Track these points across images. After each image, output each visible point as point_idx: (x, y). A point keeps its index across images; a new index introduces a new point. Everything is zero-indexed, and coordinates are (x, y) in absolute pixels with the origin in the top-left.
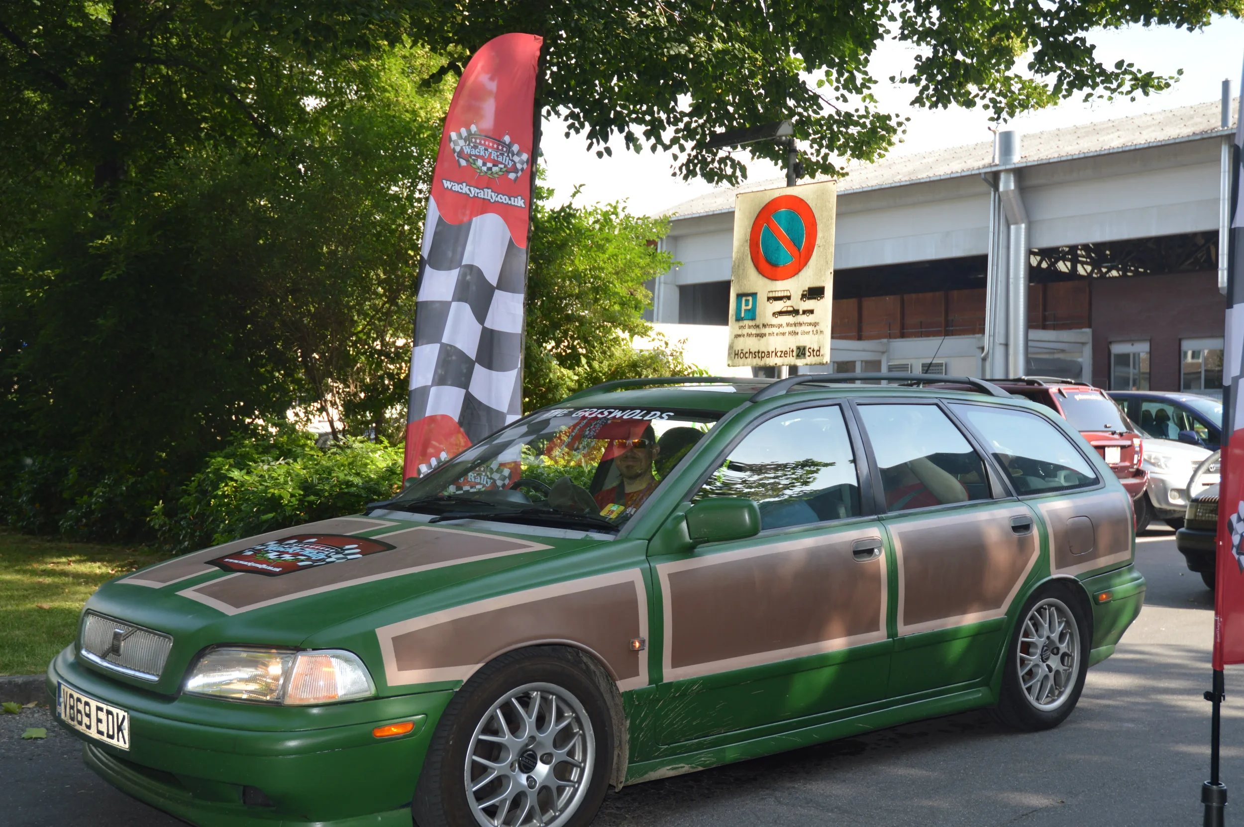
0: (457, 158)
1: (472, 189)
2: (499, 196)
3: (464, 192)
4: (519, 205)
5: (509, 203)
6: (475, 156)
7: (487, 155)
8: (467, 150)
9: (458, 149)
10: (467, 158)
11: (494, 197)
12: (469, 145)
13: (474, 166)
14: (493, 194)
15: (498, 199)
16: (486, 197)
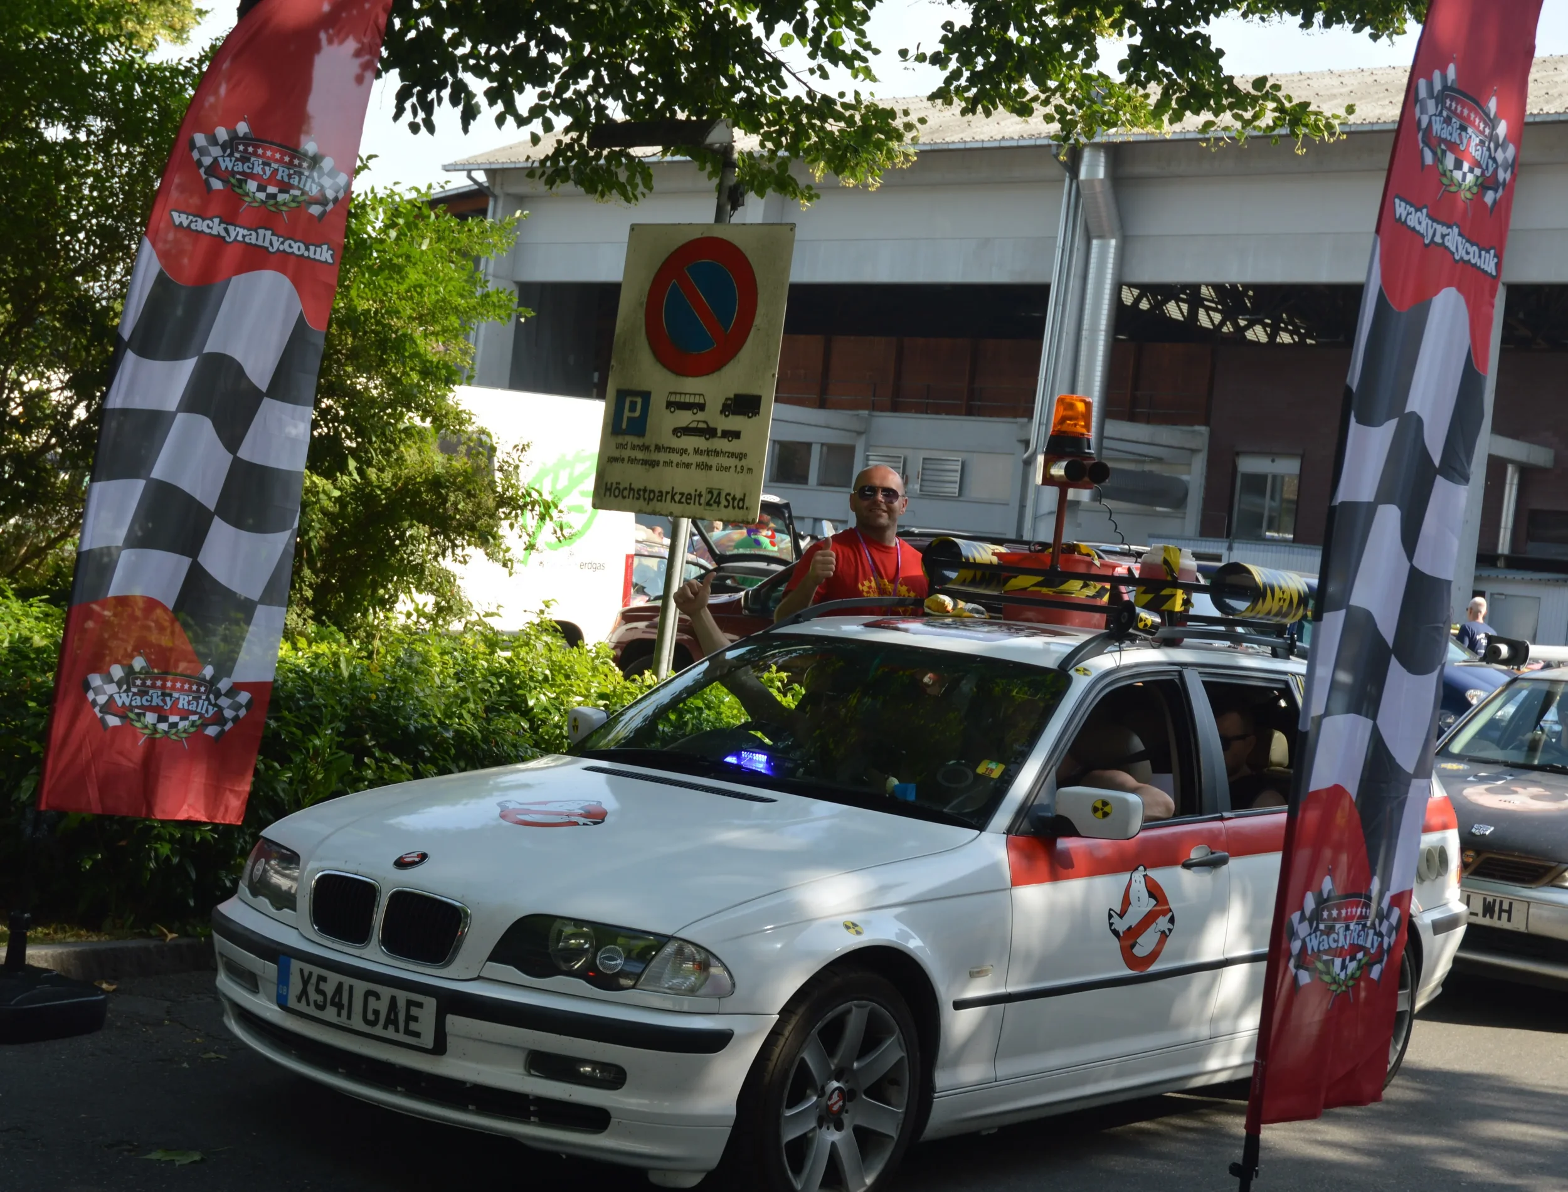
0: (204, 177)
1: (231, 228)
2: (287, 243)
3: (214, 232)
4: (323, 259)
5: (306, 254)
6: (243, 173)
7: (268, 173)
8: (226, 164)
9: (207, 161)
10: (225, 176)
11: (276, 244)
12: (231, 155)
13: (239, 191)
14: (275, 239)
15: (286, 247)
16: (260, 243)
